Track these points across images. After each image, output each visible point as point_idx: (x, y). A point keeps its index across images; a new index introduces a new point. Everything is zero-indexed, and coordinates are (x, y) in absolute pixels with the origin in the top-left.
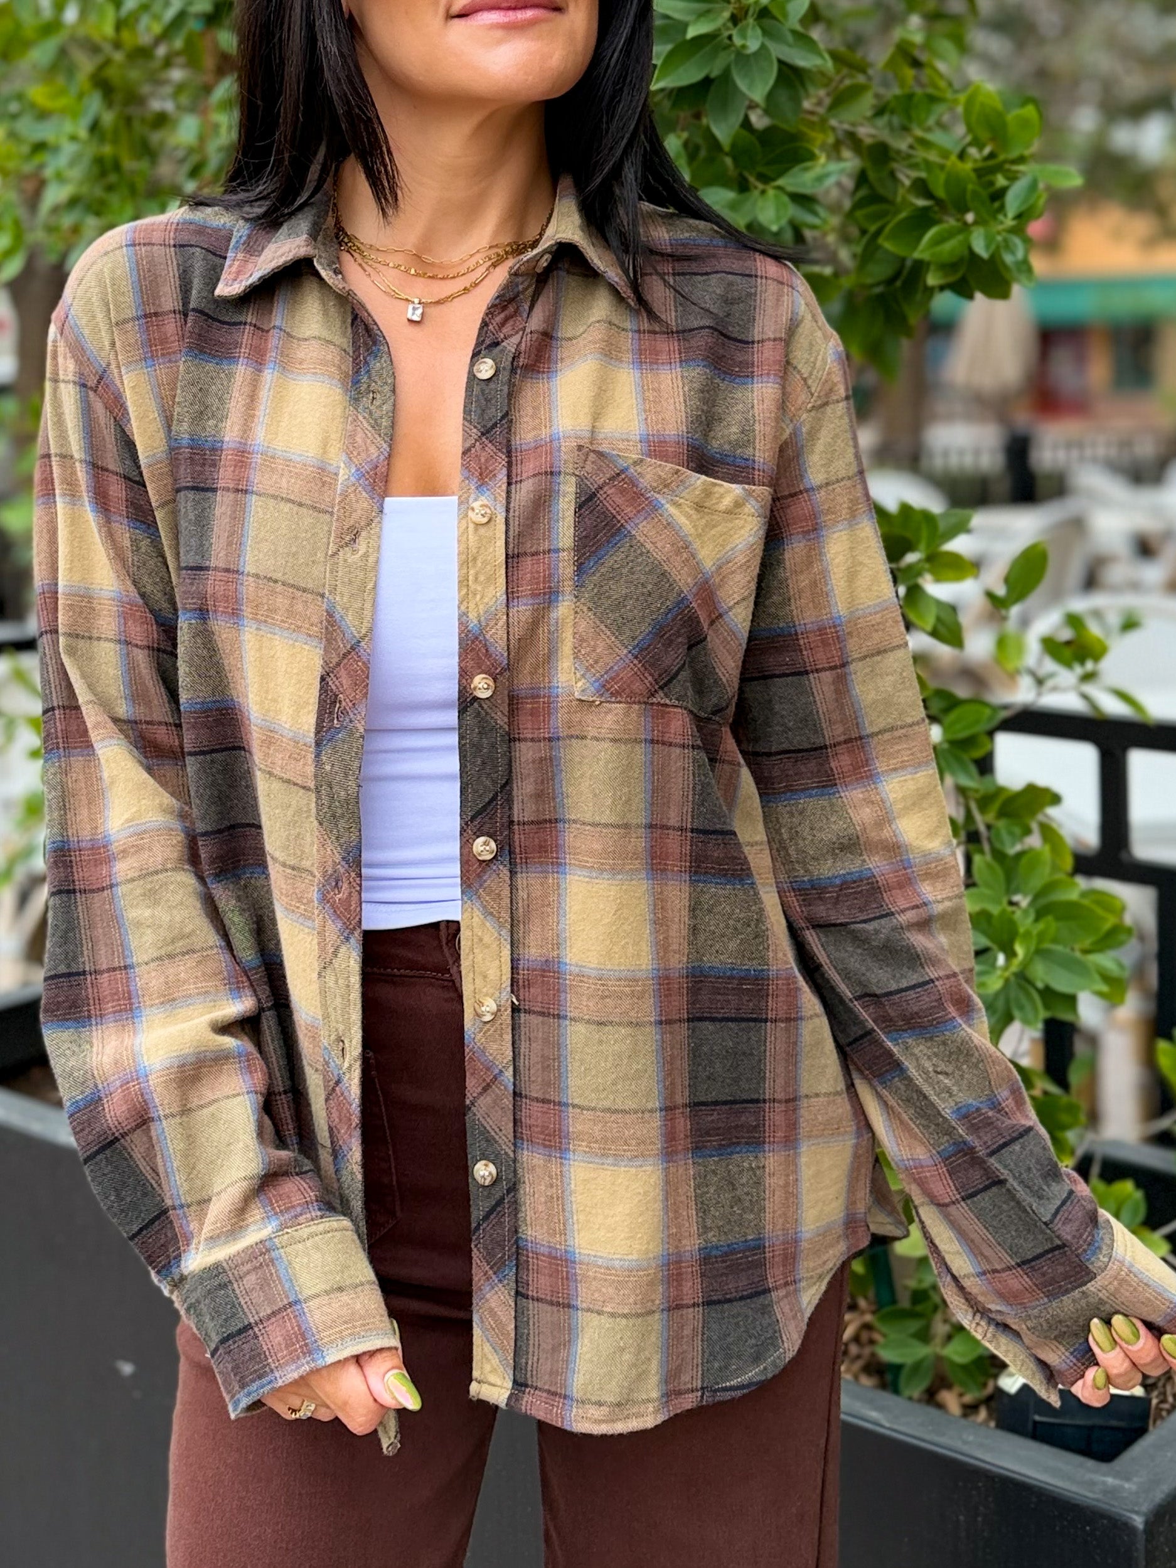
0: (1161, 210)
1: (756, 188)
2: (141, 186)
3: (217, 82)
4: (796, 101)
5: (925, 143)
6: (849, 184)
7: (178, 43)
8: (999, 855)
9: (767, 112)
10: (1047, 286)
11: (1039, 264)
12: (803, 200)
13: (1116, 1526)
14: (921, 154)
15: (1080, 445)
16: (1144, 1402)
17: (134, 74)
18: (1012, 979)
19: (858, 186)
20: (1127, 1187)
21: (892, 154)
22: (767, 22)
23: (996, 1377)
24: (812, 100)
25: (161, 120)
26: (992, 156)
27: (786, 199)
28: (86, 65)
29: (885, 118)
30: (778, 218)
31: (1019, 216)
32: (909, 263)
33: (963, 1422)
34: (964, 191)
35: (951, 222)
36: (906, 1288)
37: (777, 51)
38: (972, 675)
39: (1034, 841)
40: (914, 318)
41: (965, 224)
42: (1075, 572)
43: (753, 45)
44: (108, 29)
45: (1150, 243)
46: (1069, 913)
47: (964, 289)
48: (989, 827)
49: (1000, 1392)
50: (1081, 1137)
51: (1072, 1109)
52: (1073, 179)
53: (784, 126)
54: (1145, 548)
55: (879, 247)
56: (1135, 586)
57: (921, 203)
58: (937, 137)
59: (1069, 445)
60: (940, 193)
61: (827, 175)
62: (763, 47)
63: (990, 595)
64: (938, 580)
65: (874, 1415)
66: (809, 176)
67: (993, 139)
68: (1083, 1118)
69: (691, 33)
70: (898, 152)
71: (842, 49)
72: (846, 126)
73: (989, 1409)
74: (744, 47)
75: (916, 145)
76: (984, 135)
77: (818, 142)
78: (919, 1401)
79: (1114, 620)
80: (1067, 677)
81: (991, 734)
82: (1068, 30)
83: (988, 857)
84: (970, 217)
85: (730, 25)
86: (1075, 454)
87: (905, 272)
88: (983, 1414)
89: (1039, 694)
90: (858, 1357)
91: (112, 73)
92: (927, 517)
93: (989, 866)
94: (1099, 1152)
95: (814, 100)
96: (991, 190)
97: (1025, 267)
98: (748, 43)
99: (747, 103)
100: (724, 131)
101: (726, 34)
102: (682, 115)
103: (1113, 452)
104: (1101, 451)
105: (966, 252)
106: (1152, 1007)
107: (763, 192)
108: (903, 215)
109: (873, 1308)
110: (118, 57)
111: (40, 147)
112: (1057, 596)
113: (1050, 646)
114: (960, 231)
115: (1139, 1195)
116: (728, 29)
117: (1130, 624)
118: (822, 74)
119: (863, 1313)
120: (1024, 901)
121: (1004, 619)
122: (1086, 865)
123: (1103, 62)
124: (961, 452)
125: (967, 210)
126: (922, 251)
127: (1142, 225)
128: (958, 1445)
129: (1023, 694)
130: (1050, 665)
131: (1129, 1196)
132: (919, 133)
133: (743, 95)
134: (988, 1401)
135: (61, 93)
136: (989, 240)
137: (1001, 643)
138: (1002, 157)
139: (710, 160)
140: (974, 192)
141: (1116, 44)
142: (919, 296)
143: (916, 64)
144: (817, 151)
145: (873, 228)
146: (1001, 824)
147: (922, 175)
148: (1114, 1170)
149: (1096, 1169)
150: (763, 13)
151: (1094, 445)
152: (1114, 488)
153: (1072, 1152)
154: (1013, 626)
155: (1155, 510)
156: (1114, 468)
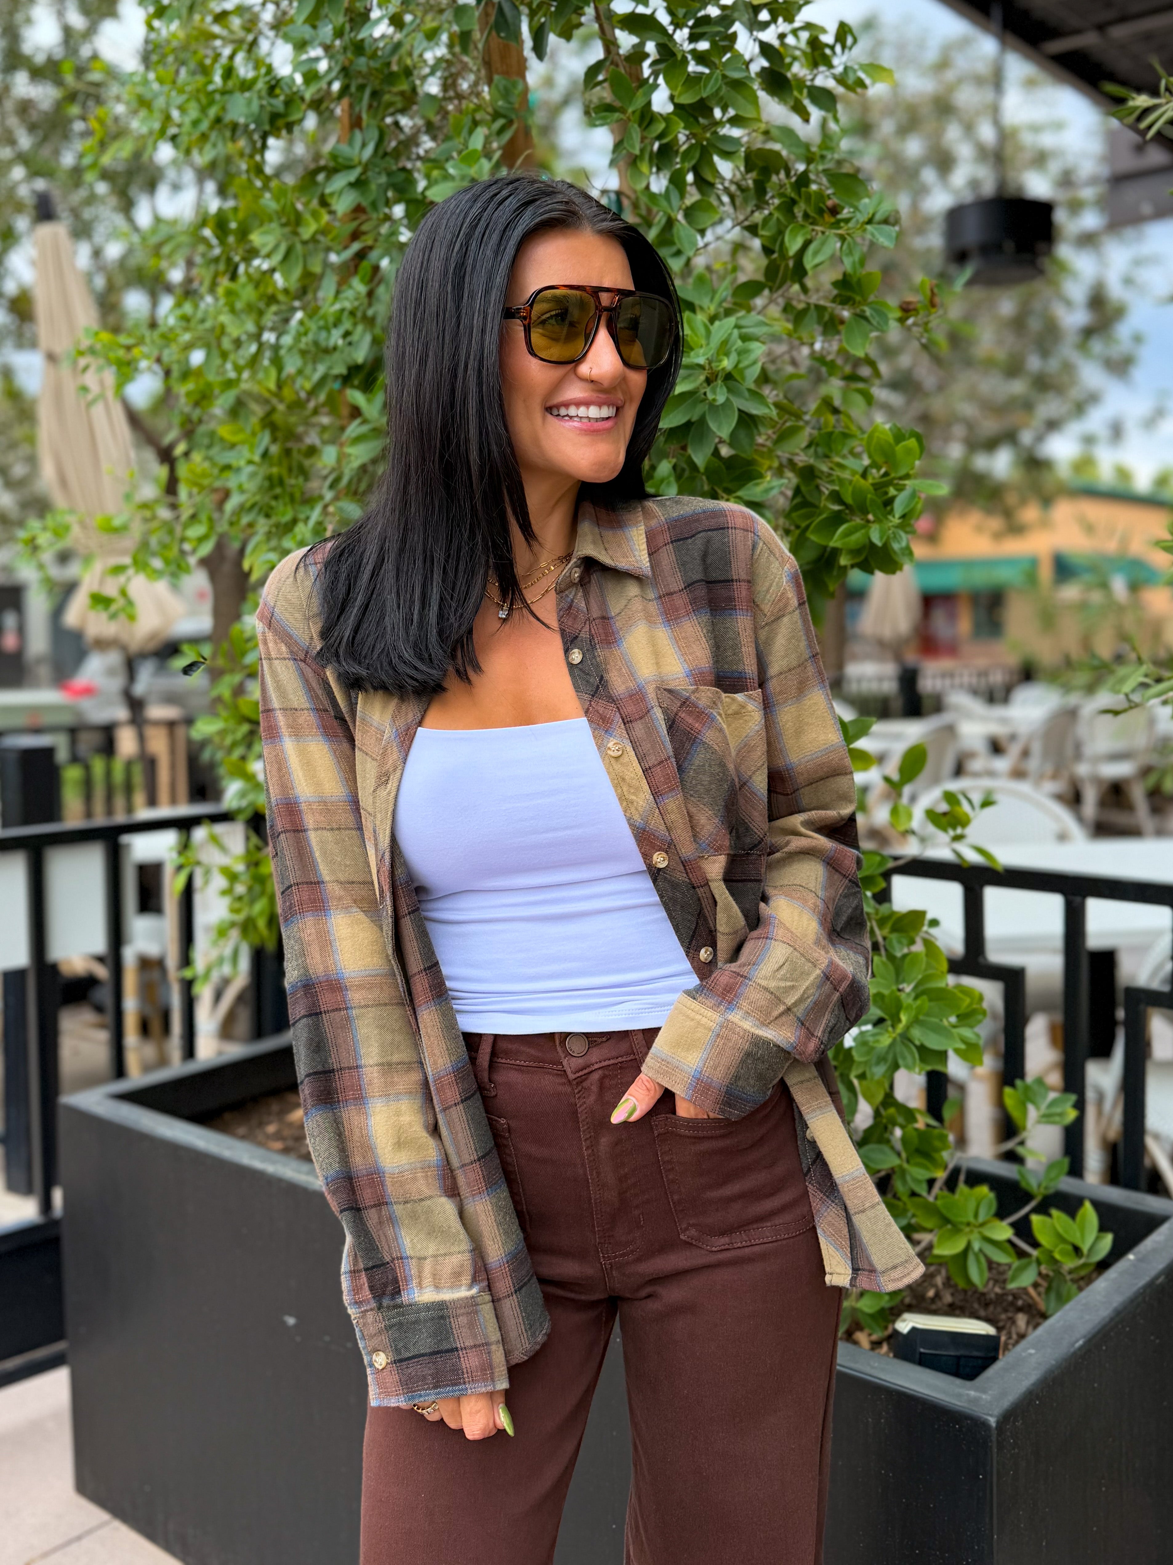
0: (1008, 513)
2: (298, 495)
3: (349, 423)
4: (752, 438)
5: (841, 466)
6: (790, 493)
7: (322, 397)
8: (891, 957)
9: (731, 445)
10: (923, 566)
11: (920, 551)
13: (978, 1424)
14: (838, 473)
15: (952, 675)
16: (996, 1338)
17: (293, 419)
18: (898, 1039)
19: (795, 496)
20: (984, 1190)
21: (817, 473)
22: (730, 383)
23: (894, 1322)
25: (312, 451)
26: (886, 474)
28: (258, 410)
29: (814, 449)
31: (903, 517)
32: (828, 550)
33: (871, 1353)
34: (866, 498)
35: (858, 521)
37: (738, 403)
38: (877, 834)
39: (918, 947)
40: (832, 587)
41: (868, 521)
42: (949, 764)
43: (721, 399)
44: (272, 385)
45: (998, 536)
46: (940, 996)
47: (867, 567)
48: (885, 938)
49: (896, 1333)
50: (952, 1155)
52: (943, 489)
53: (743, 455)
54: (996, 747)
55: (807, 539)
56: (991, 774)
57: (836, 508)
58: (850, 462)
59: (944, 675)
60: (849, 500)
61: (772, 488)
62: (728, 399)
63: (887, 779)
66: (759, 489)
67: (886, 462)
70: (822, 472)
71: (784, 402)
72: (787, 455)
73: (889, 1344)
74: (714, 400)
75: (834, 468)
76: (880, 460)
77: (766, 466)
79: (977, 798)
80: (943, 837)
81: (887, 876)
82: (941, 388)
83: (884, 959)
84: (871, 517)
85: (705, 385)
86: (948, 682)
87: (826, 556)
88: (885, 1348)
89: (925, 848)
91: (277, 418)
93: (883, 963)
94: (965, 1165)
95: (764, 437)
96: (886, 497)
97: (908, 551)
98: (718, 398)
99: (717, 440)
100: (700, 458)
101: (703, 391)
102: (673, 447)
103: (974, 680)
104: (966, 680)
105: (867, 542)
106: (1000, 1064)
108: (824, 516)
110: (281, 407)
111: (227, 468)
112: (936, 780)
113: (932, 816)
114: (863, 527)
115: (992, 1195)
116: (704, 388)
117: (987, 803)
118: (771, 419)
120: (908, 988)
121: (899, 795)
122: (957, 967)
123: (968, 410)
124: (870, 680)
125: (868, 513)
126: (835, 542)
127: (996, 523)
128: (868, 1370)
129: (911, 849)
130: (931, 829)
131: (986, 1196)
132: (837, 459)
133: (714, 433)
134: (889, 1338)
135: (241, 430)
136: (882, 533)
137: (894, 812)
138: (893, 475)
139: (692, 479)
140: (872, 500)
141: (972, 396)
142: (835, 573)
143: (836, 411)
144: (765, 473)
145: (803, 525)
146: (894, 937)
147: (837, 488)
148: (975, 1178)
149: (962, 1177)
150: (728, 377)
151: (961, 676)
152: (976, 706)
153: (946, 1167)
154: (905, 800)
155: (1004, 721)
156: (975, 692)
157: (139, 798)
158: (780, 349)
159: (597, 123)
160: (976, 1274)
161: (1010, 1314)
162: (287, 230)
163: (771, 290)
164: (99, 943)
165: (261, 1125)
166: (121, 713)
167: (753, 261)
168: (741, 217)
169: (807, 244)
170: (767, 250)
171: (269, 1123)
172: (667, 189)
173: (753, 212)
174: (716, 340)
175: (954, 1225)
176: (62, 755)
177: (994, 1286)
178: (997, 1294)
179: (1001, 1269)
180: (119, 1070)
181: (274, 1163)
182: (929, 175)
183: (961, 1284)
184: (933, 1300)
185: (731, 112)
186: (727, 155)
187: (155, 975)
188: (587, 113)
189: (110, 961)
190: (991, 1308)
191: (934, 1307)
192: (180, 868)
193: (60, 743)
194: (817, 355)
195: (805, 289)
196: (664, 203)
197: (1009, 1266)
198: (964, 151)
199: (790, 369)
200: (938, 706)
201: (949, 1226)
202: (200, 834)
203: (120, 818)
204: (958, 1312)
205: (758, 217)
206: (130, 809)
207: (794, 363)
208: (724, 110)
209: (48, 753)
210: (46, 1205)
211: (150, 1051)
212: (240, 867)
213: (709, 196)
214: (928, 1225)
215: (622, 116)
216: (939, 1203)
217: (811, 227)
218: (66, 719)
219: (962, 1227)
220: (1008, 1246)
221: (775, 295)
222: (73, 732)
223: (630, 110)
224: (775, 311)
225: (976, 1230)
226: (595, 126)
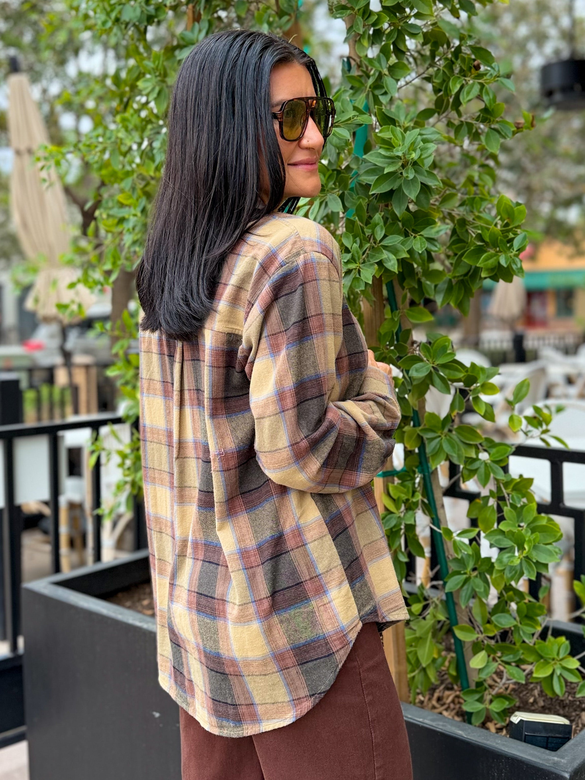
0: (577, 244)
1: (412, 235)
4: (428, 200)
5: (479, 218)
6: (449, 232)
8: (513, 507)
9: (416, 204)
11: (526, 267)
12: (430, 240)
13: (559, 777)
14: (479, 223)
15: (544, 339)
16: (570, 727)
19: (452, 236)
20: (563, 639)
21: (467, 223)
22: (416, 167)
23: (510, 717)
24: (434, 199)
26: (507, 225)
27: (424, 240)
28: (140, 184)
29: (464, 207)
30: (422, 248)
31: (518, 250)
32: (473, 267)
33: (496, 735)
34: (497, 239)
35: (492, 251)
36: (474, 681)
37: (421, 179)
38: (500, 432)
39: (525, 500)
41: (498, 252)
42: (542, 391)
43: (411, 176)
44: (151, 172)
45: (571, 257)
46: (543, 530)
47: (495, 278)
48: (509, 495)
49: (511, 722)
50: (544, 619)
51: (541, 608)
53: (423, 210)
54: (570, 381)
55: (462, 261)
56: (566, 396)
57: (479, 243)
58: (485, 215)
59: (539, 339)
60: (487, 240)
61: (441, 230)
62: (415, 177)
63: (507, 400)
64: (485, 393)
65: (460, 732)
66: (433, 231)
67: (508, 217)
68: (545, 611)
69: (386, 171)
70: (469, 221)
71: (445, 179)
72: (447, 210)
73: (506, 730)
74: (407, 177)
75: (476, 219)
76: (505, 216)
77: (437, 217)
78: (479, 727)
79: (554, 409)
80: (537, 432)
81: (508, 457)
82: (537, 170)
83: (509, 507)
84: (500, 249)
85: (401, 168)
86: (541, 342)
87: (472, 271)
88: (504, 732)
89: (527, 439)
90: (454, 709)
91: (150, 188)
92: (482, 369)
93: (509, 510)
94: (551, 625)
96: (508, 239)
97: (520, 269)
98: (409, 176)
99: (408, 200)
100: (399, 211)
101: (400, 172)
102: (381, 205)
103: (557, 342)
104: (552, 341)
105: (497, 264)
106: (572, 567)
107: (415, 237)
108: (472, 248)
109: (460, 689)
110: (153, 182)
111: (122, 220)
112: (534, 401)
113: (530, 420)
114: (495, 255)
115: (567, 642)
116: (401, 170)
117: (560, 410)
118: (438, 189)
119: (456, 691)
120: (525, 525)
121: (513, 409)
122: (545, 509)
123: (553, 183)
124: (495, 342)
125: (498, 247)
126: (480, 263)
127: (569, 250)
128: (494, 745)
129: (520, 440)
130: (530, 428)
131: (564, 643)
132: (477, 214)
133: (407, 197)
134: (507, 726)
135: (130, 197)
136: (507, 259)
137: (511, 418)
138: (511, 225)
139: (394, 223)
140: (501, 239)
141: (556, 175)
142: (478, 280)
143: (475, 185)
144: (437, 220)
145: (459, 253)
146: (514, 493)
147: (480, 232)
148: (557, 633)
149: (550, 632)
150: (415, 164)
151: (549, 339)
152: (557, 356)
153: (541, 625)
154: (516, 413)
155: (574, 365)
156: (557, 348)
157: (69, 409)
158: (444, 148)
159: (338, 16)
160: (558, 688)
161: (578, 713)
162: (159, 78)
163: (439, 114)
164: (46, 495)
165: (140, 600)
166: (58, 360)
167: (427, 96)
168: (421, 71)
169: (462, 87)
170: (436, 90)
171: (144, 599)
172: (378, 56)
173: (428, 68)
174: (408, 142)
175: (545, 660)
176: (24, 384)
177: (568, 696)
178: (570, 701)
179: (573, 686)
180: (57, 568)
181: (147, 622)
182: (532, 46)
183: (550, 695)
184: (532, 704)
185: (415, 11)
186: (413, 35)
187: (77, 512)
188: (331, 10)
189: (52, 504)
190: (567, 709)
191: (533, 708)
192: (93, 452)
193: (23, 377)
194: (465, 152)
195: (460, 114)
196: (377, 64)
197: (577, 684)
198: (553, 32)
199: (448, 159)
200: (535, 356)
201: (542, 661)
202: (104, 430)
203: (58, 421)
204: (547, 711)
205: (431, 71)
206: (63, 416)
207: (452, 156)
208: (412, 9)
209: (16, 383)
210: (14, 647)
211: (75, 557)
212: (127, 451)
213: (403, 60)
214: (530, 659)
215: (352, 12)
216: (536, 646)
217: (463, 78)
218: (26, 363)
219: (550, 661)
220: (577, 672)
221: (441, 117)
222: (31, 371)
223: (356, 9)
224: (441, 126)
225: (558, 663)
226: (336, 18)
